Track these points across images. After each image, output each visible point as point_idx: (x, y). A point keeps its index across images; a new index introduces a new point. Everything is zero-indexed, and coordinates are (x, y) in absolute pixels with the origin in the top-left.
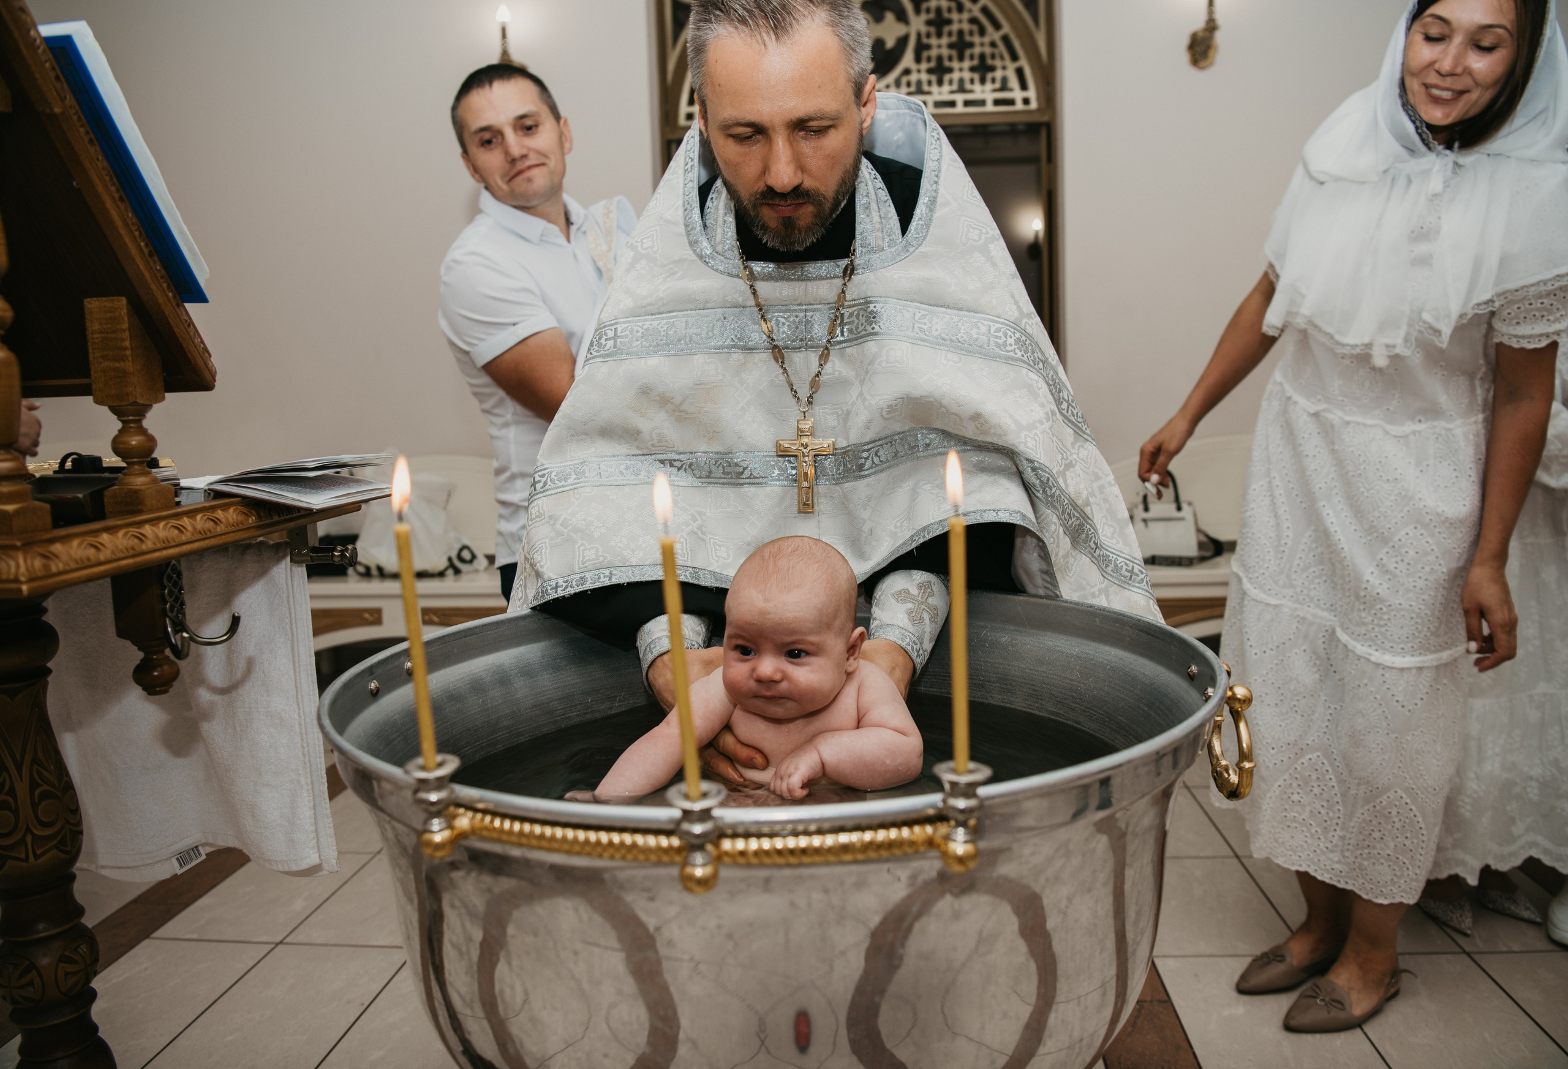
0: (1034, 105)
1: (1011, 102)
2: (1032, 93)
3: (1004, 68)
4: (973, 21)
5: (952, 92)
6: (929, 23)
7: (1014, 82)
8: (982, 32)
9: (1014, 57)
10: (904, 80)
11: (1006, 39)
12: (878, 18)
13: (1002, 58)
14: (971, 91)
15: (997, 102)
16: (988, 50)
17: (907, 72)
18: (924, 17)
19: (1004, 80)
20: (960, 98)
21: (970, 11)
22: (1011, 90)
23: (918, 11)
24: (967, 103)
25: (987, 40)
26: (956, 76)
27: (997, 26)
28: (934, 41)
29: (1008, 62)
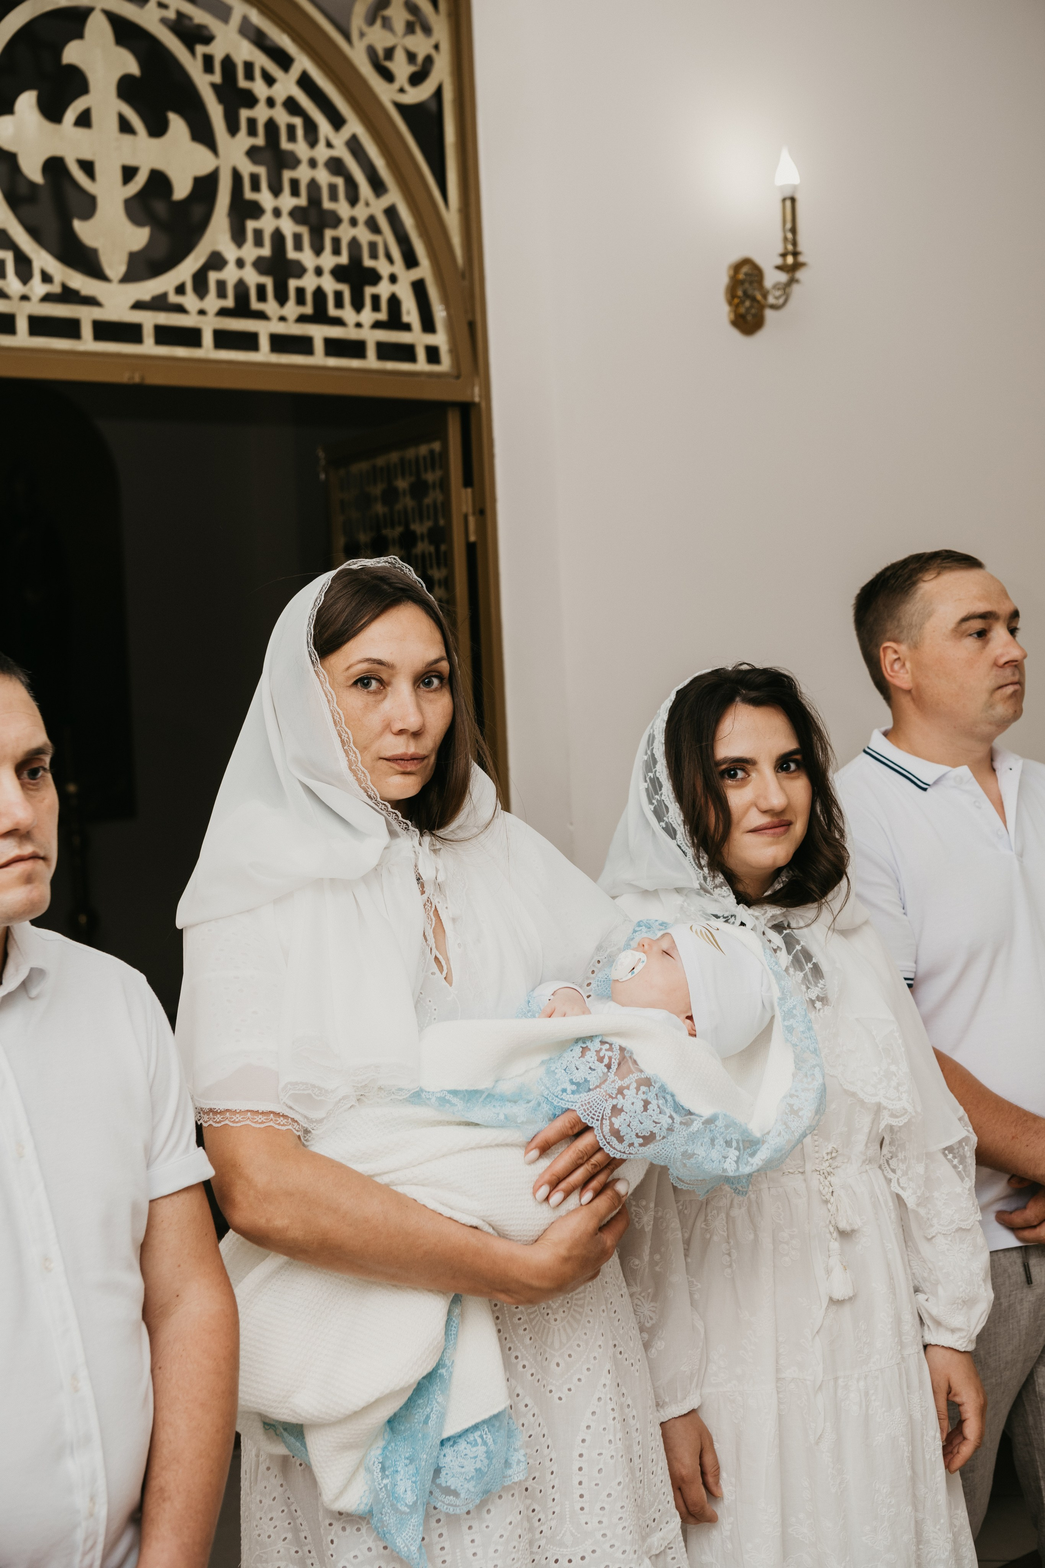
0: (446, 364)
1: (406, 353)
2: (440, 339)
3: (393, 279)
4: (336, 166)
5: (302, 319)
6: (252, 153)
7: (410, 312)
8: (353, 199)
9: (411, 261)
10: (213, 277)
11: (391, 213)
12: (158, 129)
13: (389, 258)
14: (339, 322)
15: (386, 351)
16: (364, 236)
17: (216, 261)
18: (243, 141)
19: (394, 302)
20: (319, 333)
21: (329, 145)
22: (407, 327)
23: (233, 128)
24: (334, 347)
25: (361, 212)
26: (309, 282)
27: (378, 187)
28: (265, 198)
29: (399, 267)
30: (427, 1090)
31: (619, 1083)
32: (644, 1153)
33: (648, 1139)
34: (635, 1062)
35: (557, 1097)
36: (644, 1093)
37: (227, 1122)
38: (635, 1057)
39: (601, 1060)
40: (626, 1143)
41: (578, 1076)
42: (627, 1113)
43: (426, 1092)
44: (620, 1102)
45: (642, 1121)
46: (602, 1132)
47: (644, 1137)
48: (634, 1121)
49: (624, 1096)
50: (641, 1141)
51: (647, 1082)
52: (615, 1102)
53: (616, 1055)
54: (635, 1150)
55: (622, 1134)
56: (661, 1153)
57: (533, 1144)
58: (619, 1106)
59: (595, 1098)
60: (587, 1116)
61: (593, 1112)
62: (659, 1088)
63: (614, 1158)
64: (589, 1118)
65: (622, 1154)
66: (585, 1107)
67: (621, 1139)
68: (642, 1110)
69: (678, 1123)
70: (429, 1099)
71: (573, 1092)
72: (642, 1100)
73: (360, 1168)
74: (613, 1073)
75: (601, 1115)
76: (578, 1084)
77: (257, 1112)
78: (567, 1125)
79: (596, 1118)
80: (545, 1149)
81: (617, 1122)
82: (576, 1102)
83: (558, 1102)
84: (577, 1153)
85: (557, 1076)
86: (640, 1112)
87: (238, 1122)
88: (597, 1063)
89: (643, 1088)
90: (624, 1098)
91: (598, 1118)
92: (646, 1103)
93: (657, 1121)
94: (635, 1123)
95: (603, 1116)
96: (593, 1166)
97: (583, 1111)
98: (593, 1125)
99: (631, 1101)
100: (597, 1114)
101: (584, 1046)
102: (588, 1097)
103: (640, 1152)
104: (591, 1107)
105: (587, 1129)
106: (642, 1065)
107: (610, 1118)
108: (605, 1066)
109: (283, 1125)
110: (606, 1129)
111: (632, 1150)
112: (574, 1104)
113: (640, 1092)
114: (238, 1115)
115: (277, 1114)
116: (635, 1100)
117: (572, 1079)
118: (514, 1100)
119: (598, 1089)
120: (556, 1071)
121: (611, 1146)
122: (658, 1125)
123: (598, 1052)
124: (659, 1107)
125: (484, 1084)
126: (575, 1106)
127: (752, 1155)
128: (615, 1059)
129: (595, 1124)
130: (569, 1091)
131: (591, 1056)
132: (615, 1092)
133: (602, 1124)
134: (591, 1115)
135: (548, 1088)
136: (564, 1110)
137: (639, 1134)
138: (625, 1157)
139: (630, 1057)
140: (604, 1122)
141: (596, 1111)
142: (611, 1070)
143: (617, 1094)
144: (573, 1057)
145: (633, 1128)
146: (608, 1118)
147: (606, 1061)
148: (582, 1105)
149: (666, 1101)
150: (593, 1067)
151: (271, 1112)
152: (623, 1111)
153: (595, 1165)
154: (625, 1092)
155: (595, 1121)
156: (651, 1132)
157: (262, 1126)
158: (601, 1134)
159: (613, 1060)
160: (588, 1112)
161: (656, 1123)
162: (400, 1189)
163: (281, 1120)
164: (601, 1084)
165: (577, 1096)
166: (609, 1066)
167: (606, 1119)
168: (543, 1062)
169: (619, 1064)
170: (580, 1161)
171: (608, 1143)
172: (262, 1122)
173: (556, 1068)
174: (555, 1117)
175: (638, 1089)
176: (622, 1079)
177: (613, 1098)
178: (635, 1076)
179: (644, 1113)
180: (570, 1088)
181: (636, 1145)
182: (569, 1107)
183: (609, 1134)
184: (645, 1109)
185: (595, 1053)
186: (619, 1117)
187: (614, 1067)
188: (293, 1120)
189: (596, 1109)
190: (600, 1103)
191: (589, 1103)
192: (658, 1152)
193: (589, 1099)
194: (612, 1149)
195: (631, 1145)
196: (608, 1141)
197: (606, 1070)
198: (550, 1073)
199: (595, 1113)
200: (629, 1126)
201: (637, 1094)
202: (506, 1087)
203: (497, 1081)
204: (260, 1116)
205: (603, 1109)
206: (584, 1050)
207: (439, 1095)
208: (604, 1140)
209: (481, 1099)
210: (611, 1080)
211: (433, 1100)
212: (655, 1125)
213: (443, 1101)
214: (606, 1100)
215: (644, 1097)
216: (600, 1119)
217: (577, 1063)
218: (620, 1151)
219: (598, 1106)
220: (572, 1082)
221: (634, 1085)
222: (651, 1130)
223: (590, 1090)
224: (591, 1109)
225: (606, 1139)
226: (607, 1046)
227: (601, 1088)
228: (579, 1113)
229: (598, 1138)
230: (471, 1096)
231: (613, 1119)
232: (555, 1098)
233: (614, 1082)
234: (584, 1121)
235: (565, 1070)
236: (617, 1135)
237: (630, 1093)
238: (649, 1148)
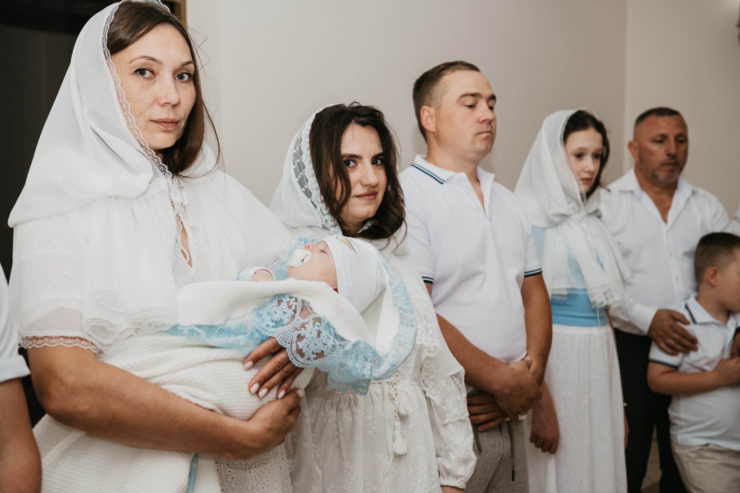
30: (182, 325)
31: (302, 321)
32: (316, 364)
33: (320, 355)
34: (311, 308)
35: (264, 329)
36: (318, 326)
37: (46, 344)
38: (311, 306)
39: (290, 307)
40: (306, 357)
41: (276, 317)
42: (307, 339)
43: (181, 326)
44: (303, 332)
45: (316, 344)
46: (291, 351)
47: (317, 354)
48: (311, 344)
49: (305, 328)
50: (315, 356)
51: (319, 320)
52: (299, 332)
53: (299, 304)
54: (311, 362)
55: (303, 352)
56: (326, 363)
57: (250, 358)
58: (302, 335)
59: (287, 330)
60: (282, 341)
61: (286, 338)
62: (326, 324)
63: (298, 367)
64: (283, 342)
65: (303, 365)
66: (281, 336)
67: (302, 355)
68: (317, 337)
69: (338, 344)
70: (183, 331)
71: (273, 327)
72: (317, 330)
73: (137, 374)
74: (298, 315)
75: (291, 340)
76: (276, 322)
77: (67, 338)
78: (271, 346)
79: (288, 342)
80: (257, 360)
81: (301, 345)
82: (275, 333)
83: (265, 332)
84: (277, 364)
85: (263, 317)
86: (315, 338)
87: (55, 343)
88: (288, 309)
89: (317, 324)
90: (305, 330)
91: (289, 342)
92: (319, 333)
93: (325, 343)
94: (312, 345)
95: (292, 341)
96: (285, 372)
97: (280, 338)
98: (286, 347)
99: (310, 331)
100: (288, 340)
101: (279, 299)
102: (283, 329)
103: (314, 363)
104: (285, 335)
105: (282, 349)
106: (315, 310)
107: (296, 342)
108: (293, 311)
109: (85, 346)
110: (294, 349)
111: (309, 362)
112: (274, 334)
113: (316, 326)
114: (53, 340)
115: (81, 339)
116: (312, 331)
117: (272, 319)
118: (237, 332)
119: (289, 325)
120: (263, 314)
121: (296, 360)
122: (326, 346)
123: (288, 303)
124: (327, 335)
125: (219, 322)
126: (275, 335)
127: (379, 366)
128: (299, 307)
129: (287, 346)
130: (271, 326)
131: (284, 305)
132: (299, 326)
133: (291, 346)
134: (285, 340)
135: (258, 324)
136: (268, 337)
137: (314, 352)
138: (304, 366)
139: (308, 306)
140: (293, 344)
141: (288, 338)
142: (296, 313)
143: (301, 328)
144: (273, 306)
145: (311, 348)
146: (295, 342)
147: (293, 308)
148: (279, 334)
149: (330, 332)
150: (285, 312)
151: (77, 337)
152: (305, 337)
153: (286, 372)
154: (306, 326)
155: (287, 344)
156: (322, 350)
157: (71, 346)
158: (291, 352)
159: (298, 307)
160: (283, 338)
161: (325, 345)
162: (163, 387)
163: (84, 342)
164: (290, 322)
165: (276, 329)
166: (295, 311)
167: (294, 343)
168: (254, 309)
169: (302, 310)
170: (278, 369)
171: (295, 358)
172: (71, 344)
173: (263, 313)
174: (263, 341)
175: (314, 324)
176: (304, 318)
177: (298, 330)
178: (312, 317)
179: (318, 339)
180: (272, 324)
181: (312, 359)
182: (271, 335)
183: (296, 352)
184: (319, 336)
185: (286, 304)
186: (302, 341)
187: (298, 311)
188: (92, 343)
189: (287, 337)
190: (290, 333)
191: (283, 333)
192: (325, 363)
193: (284, 330)
194: (297, 362)
195: (309, 359)
196: (294, 356)
197: (293, 313)
198: (260, 316)
199: (287, 339)
200: (308, 347)
201: (314, 327)
202: (232, 324)
203: (226, 320)
204: (70, 340)
205: (292, 337)
206: (280, 302)
207: (189, 328)
208: (292, 356)
209: (216, 332)
210: (297, 319)
211: (186, 331)
212: (324, 346)
213: (192, 332)
214: (294, 331)
215: (318, 328)
216: (290, 342)
217: (275, 309)
218: (302, 363)
219: (289, 335)
220: (272, 321)
221: (312, 321)
222: (322, 349)
223: (283, 325)
224: (284, 337)
225: (293, 355)
226: (294, 299)
227: (290, 324)
228: (277, 339)
229: (289, 355)
230: (210, 329)
231: (298, 343)
232: (263, 330)
233: (299, 320)
234: (280, 344)
235: (268, 313)
236: (300, 352)
237: (309, 326)
238: (319, 361)
